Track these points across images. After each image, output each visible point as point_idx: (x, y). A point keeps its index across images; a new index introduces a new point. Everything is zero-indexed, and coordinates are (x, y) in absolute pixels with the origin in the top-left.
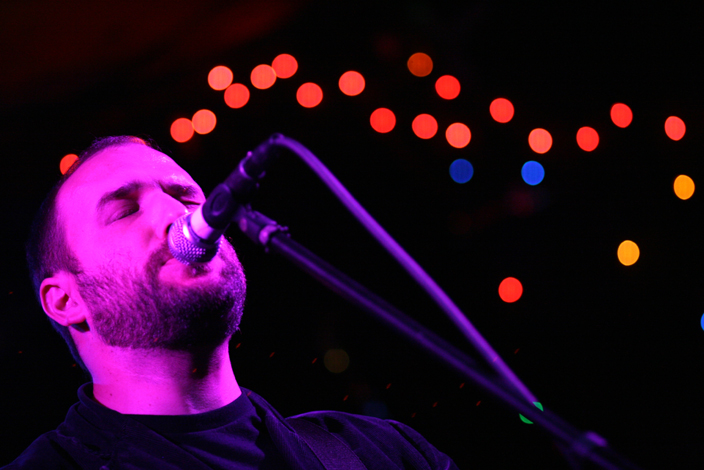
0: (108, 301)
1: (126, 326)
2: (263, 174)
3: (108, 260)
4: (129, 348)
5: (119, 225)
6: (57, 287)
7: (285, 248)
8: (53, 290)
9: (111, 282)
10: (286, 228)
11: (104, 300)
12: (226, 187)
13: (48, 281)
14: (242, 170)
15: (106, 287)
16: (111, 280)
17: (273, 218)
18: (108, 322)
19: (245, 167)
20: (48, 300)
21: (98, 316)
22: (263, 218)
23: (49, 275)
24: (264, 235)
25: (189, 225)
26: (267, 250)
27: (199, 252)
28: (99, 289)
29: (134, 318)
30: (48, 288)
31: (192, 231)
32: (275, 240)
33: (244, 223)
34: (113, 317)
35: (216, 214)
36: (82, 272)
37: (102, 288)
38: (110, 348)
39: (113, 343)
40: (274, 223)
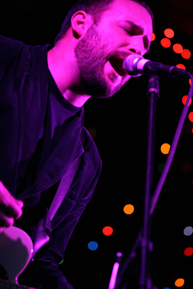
0: (92, 42)
1: (85, 55)
2: (174, 77)
3: (108, 34)
4: (76, 59)
5: (122, 31)
6: (84, 17)
7: (152, 100)
8: (82, 16)
9: (100, 40)
10: (159, 96)
11: (91, 40)
12: (161, 66)
13: (84, 12)
14: (172, 68)
15: (97, 38)
16: (101, 40)
17: (160, 89)
18: (83, 46)
19: (173, 68)
20: (77, 16)
21: (83, 41)
22: (158, 86)
23: (87, 12)
24: (152, 90)
25: (139, 60)
26: (147, 94)
27: (131, 69)
28: (94, 36)
29: (89, 57)
30: (81, 14)
31: (137, 62)
32: (152, 95)
33: (152, 80)
34: (87, 48)
35: (149, 67)
36: (97, 25)
37: (96, 37)
38: (73, 51)
39: (75, 52)
40: (159, 91)
